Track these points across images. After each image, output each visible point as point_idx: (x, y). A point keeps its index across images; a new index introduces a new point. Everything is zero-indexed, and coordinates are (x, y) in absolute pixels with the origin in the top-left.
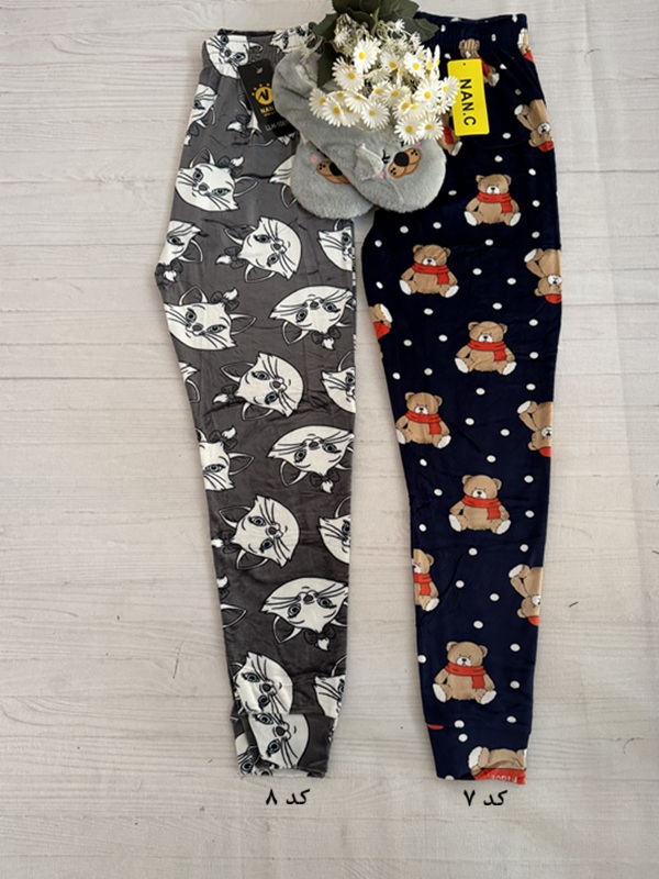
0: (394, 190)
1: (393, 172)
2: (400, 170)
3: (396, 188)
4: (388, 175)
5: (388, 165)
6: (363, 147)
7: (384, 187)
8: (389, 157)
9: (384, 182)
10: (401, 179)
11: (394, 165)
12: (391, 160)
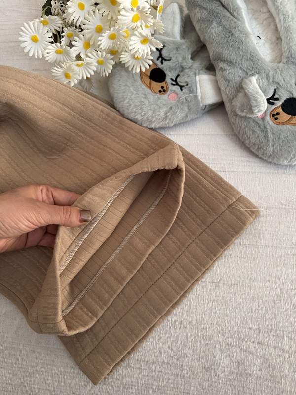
0: (266, 137)
1: (275, 116)
2: (284, 116)
3: (270, 135)
4: (268, 118)
5: (274, 107)
6: (254, 79)
7: (257, 129)
8: (277, 99)
9: (260, 122)
10: (280, 127)
11: (280, 110)
12: (279, 103)
